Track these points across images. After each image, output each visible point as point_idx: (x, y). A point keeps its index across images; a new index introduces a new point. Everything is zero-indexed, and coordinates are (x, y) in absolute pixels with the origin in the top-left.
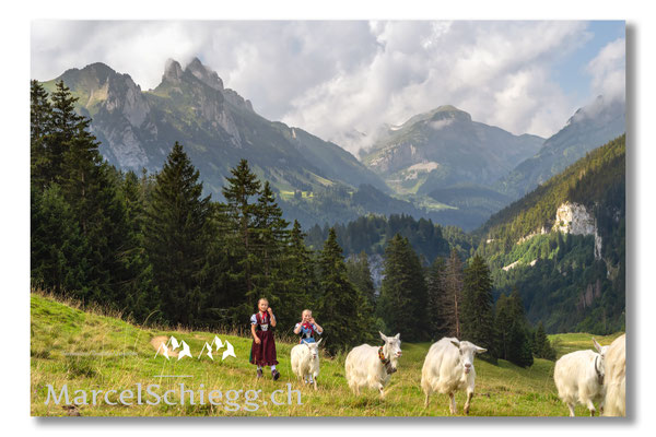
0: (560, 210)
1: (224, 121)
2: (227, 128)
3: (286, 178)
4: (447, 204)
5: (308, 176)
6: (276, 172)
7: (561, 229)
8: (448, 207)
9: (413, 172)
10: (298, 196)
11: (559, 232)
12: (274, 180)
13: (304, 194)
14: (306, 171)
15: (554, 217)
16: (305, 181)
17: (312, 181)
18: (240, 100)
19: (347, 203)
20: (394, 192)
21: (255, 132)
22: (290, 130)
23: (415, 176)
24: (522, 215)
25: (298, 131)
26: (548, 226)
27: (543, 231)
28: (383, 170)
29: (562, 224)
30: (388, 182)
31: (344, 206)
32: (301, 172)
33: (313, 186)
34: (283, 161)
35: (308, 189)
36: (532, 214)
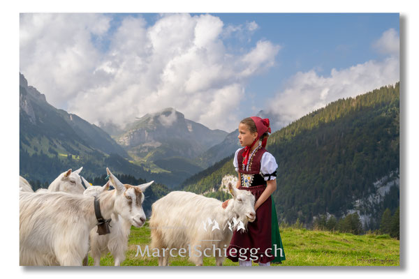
0: (224, 179)
1: (26, 107)
2: (27, 112)
3: (63, 146)
4: (165, 169)
5: (77, 145)
6: (57, 141)
7: (224, 190)
8: (164, 171)
9: (145, 147)
10: (70, 158)
11: (222, 191)
12: (55, 146)
13: (74, 157)
14: (76, 142)
15: (220, 183)
16: (75, 149)
17: (80, 149)
18: (38, 94)
19: (101, 164)
20: (132, 160)
21: (46, 115)
22: (69, 115)
23: (146, 150)
24: (202, 180)
25: (74, 116)
26: (217, 188)
27: (213, 191)
28: (127, 144)
29: (224, 187)
30: (130, 152)
31: (98, 166)
32: (73, 143)
33: (81, 152)
34: (62, 135)
35: (77, 154)
36: (208, 180)
